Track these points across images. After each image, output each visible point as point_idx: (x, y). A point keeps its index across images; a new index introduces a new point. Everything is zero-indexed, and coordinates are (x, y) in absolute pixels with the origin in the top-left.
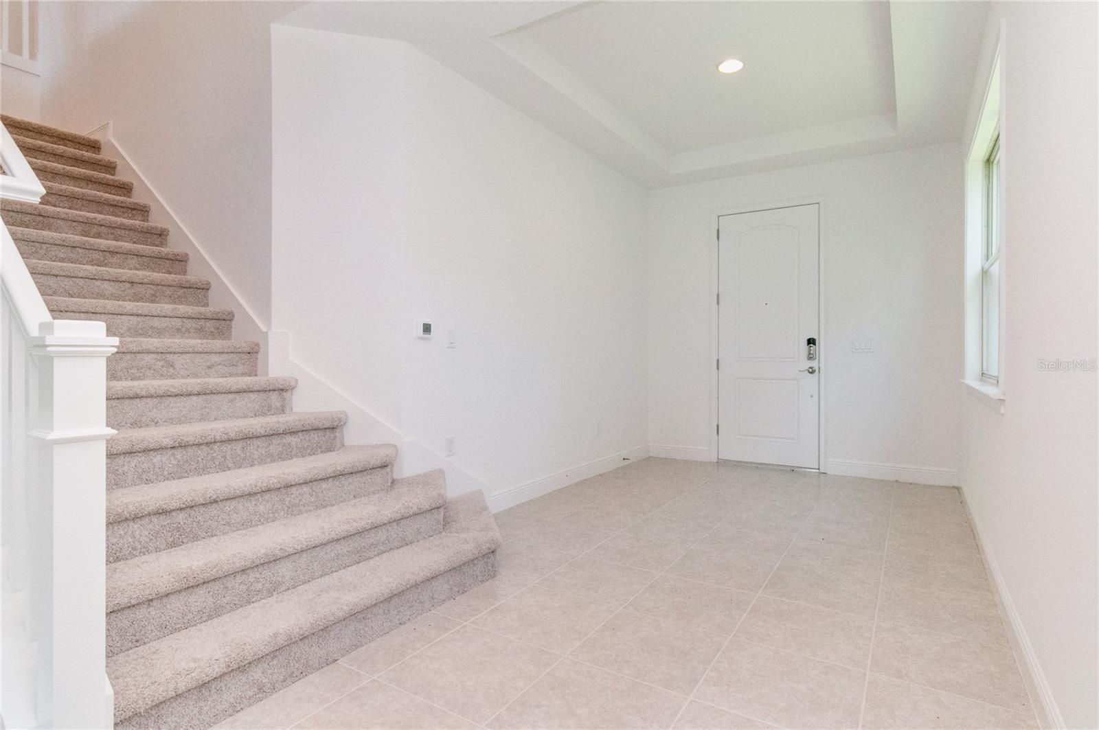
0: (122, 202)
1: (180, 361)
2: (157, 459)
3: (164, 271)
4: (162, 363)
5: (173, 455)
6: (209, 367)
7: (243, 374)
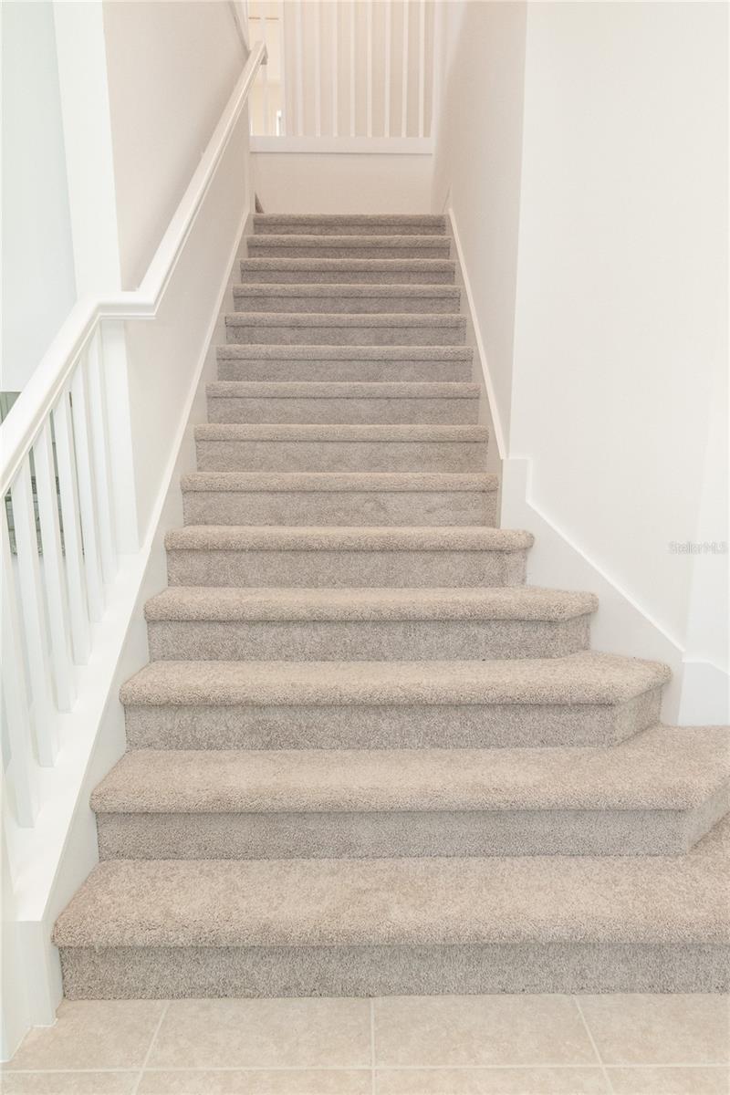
0: (429, 292)
1: (393, 502)
2: (297, 632)
3: (444, 377)
4: (372, 504)
5: (315, 629)
6: (428, 511)
7: (474, 523)
